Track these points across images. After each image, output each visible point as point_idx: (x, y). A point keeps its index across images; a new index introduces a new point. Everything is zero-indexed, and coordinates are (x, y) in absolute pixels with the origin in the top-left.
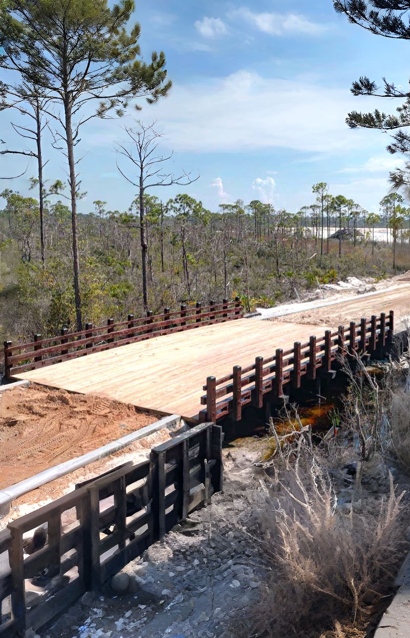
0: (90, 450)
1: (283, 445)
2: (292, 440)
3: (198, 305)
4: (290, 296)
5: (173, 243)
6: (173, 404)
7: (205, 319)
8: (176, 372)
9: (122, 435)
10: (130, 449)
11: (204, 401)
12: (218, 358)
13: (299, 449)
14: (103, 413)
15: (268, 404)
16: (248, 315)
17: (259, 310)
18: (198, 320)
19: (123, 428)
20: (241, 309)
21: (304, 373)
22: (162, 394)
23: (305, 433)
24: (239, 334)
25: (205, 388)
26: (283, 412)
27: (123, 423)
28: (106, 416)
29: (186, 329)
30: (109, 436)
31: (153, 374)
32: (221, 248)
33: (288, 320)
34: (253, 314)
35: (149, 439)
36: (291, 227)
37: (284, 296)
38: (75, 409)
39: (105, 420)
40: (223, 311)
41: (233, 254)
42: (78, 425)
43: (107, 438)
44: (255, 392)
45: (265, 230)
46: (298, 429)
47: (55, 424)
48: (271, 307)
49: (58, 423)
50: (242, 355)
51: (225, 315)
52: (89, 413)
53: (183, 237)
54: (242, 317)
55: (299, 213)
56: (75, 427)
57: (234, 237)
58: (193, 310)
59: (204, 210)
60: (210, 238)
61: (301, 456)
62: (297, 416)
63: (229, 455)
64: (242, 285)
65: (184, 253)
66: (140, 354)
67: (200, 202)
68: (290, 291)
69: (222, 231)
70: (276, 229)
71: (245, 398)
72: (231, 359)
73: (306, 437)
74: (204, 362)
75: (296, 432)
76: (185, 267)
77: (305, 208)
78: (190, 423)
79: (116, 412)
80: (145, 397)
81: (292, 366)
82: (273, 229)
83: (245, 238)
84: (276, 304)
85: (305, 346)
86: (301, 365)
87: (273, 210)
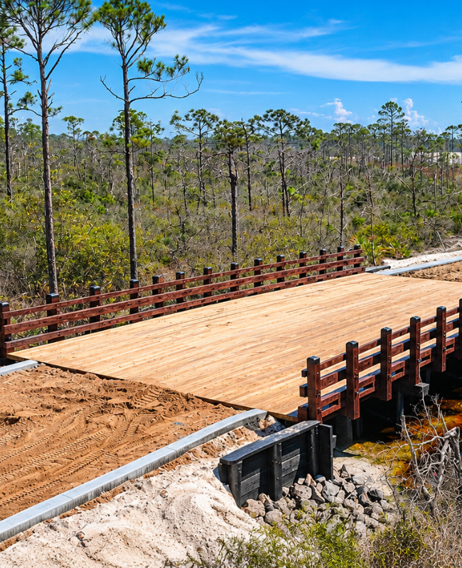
0: (130, 460)
1: (420, 457)
2: (433, 450)
3: (302, 256)
4: (431, 244)
5: (268, 172)
6: (256, 394)
7: (311, 275)
8: (263, 349)
9: (176, 438)
10: (187, 459)
11: (304, 391)
12: (325, 329)
13: (442, 463)
14: (149, 406)
15: (399, 394)
16: (373, 268)
17: (388, 261)
18: (302, 275)
19: (179, 427)
20: (362, 260)
21: (452, 350)
22: (239, 380)
23: (451, 440)
24: (359, 295)
25: (305, 374)
26: (421, 409)
27: (179, 419)
28: (152, 411)
29: (283, 288)
30: (157, 439)
31: (228, 350)
32: (336, 180)
33: (429, 276)
34: (379, 267)
35: (216, 442)
36: (433, 151)
37: (422, 244)
38: (109, 401)
39: (151, 416)
40: (338, 264)
41: (352, 187)
42: (112, 424)
43: (155, 442)
44: (380, 378)
45: (397, 156)
46: (440, 432)
47: (79, 421)
48: (405, 257)
49: (83, 421)
50: (361, 324)
51: (340, 269)
52: (129, 406)
53: (282, 166)
54: (363, 270)
55: (444, 134)
56: (109, 427)
57: (355, 165)
58: (295, 262)
59: (314, 130)
60: (322, 167)
61: (445, 472)
62: (440, 414)
63: (343, 469)
64: (363, 229)
65: (284, 186)
66: (207, 323)
67: (306, 120)
68: (432, 237)
69: (338, 157)
70: (413, 154)
71: (365, 388)
72: (345, 331)
73: (452, 444)
74: (307, 334)
75: (438, 436)
76: (285, 204)
77: (452, 127)
78: (284, 422)
79: (169, 404)
80: (212, 383)
81: (434, 341)
82: (409, 154)
83: (370, 166)
84: (411, 254)
85: (452, 313)
86: (447, 340)
87: (408, 131)
